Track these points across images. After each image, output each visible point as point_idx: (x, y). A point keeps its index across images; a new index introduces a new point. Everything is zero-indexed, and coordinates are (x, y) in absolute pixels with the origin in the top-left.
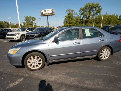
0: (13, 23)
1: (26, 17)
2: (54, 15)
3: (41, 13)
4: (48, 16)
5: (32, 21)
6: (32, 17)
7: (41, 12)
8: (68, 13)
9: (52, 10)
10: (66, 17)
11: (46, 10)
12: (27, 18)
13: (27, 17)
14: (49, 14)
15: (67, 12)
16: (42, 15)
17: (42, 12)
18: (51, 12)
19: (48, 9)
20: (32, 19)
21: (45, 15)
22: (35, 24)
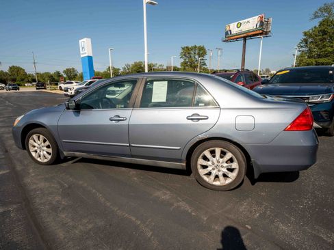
0: (161, 66)
1: (183, 49)
2: (266, 33)
3: (227, 33)
4: (245, 38)
5: (197, 57)
6: (197, 46)
7: (228, 29)
8: (321, 19)
9: (262, 18)
10: (305, 34)
11: (241, 22)
12: (187, 51)
13: (187, 48)
14: (249, 31)
15: (316, 17)
16: (229, 38)
17: (230, 31)
18: (258, 24)
19: (248, 20)
20: (197, 52)
21: (236, 38)
22: (205, 64)
